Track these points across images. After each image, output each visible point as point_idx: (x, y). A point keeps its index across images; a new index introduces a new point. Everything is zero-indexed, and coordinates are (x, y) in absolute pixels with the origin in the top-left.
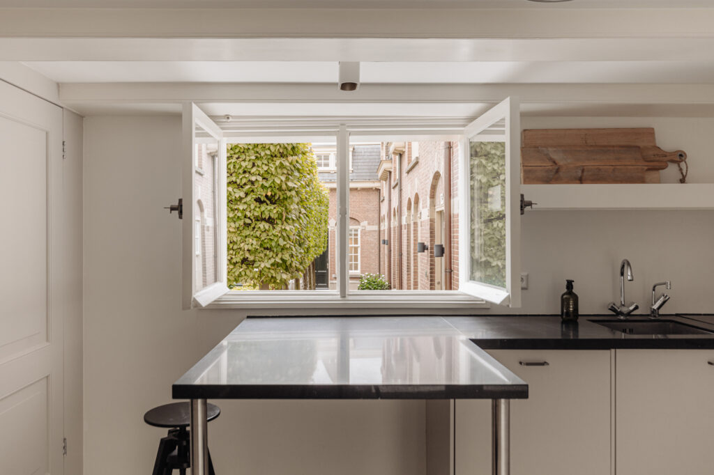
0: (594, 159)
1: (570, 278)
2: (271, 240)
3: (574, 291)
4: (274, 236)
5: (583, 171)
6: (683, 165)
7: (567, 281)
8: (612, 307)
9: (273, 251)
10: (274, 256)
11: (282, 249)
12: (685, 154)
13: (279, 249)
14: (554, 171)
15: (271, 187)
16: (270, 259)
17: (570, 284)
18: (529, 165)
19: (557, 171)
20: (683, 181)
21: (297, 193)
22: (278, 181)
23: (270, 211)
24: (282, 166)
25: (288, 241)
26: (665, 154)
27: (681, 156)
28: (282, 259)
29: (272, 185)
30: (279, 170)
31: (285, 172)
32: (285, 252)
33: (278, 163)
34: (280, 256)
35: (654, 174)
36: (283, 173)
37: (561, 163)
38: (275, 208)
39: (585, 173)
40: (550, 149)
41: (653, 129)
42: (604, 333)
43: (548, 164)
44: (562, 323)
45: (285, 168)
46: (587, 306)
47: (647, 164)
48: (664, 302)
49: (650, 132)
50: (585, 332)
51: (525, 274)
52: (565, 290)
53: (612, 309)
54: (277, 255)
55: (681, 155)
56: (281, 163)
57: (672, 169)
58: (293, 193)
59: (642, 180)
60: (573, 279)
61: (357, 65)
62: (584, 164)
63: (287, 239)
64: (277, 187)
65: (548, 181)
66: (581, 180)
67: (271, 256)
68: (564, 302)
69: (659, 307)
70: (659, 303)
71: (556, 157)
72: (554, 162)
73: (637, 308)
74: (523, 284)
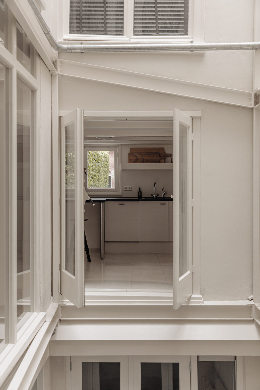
0: (147, 156)
1: (139, 187)
3: (141, 190)
5: (144, 159)
6: (172, 157)
17: (140, 189)
18: (130, 158)
19: (137, 160)
20: (172, 162)
26: (167, 155)
37: (138, 157)
40: (136, 154)
43: (135, 158)
44: (138, 197)
47: (160, 157)
48: (165, 193)
49: (163, 149)
51: (131, 186)
53: (152, 195)
55: (170, 155)
59: (160, 162)
65: (135, 162)
66: (143, 162)
69: (164, 195)
70: (164, 194)
71: (137, 156)
72: (137, 157)
73: (158, 195)
74: (131, 189)
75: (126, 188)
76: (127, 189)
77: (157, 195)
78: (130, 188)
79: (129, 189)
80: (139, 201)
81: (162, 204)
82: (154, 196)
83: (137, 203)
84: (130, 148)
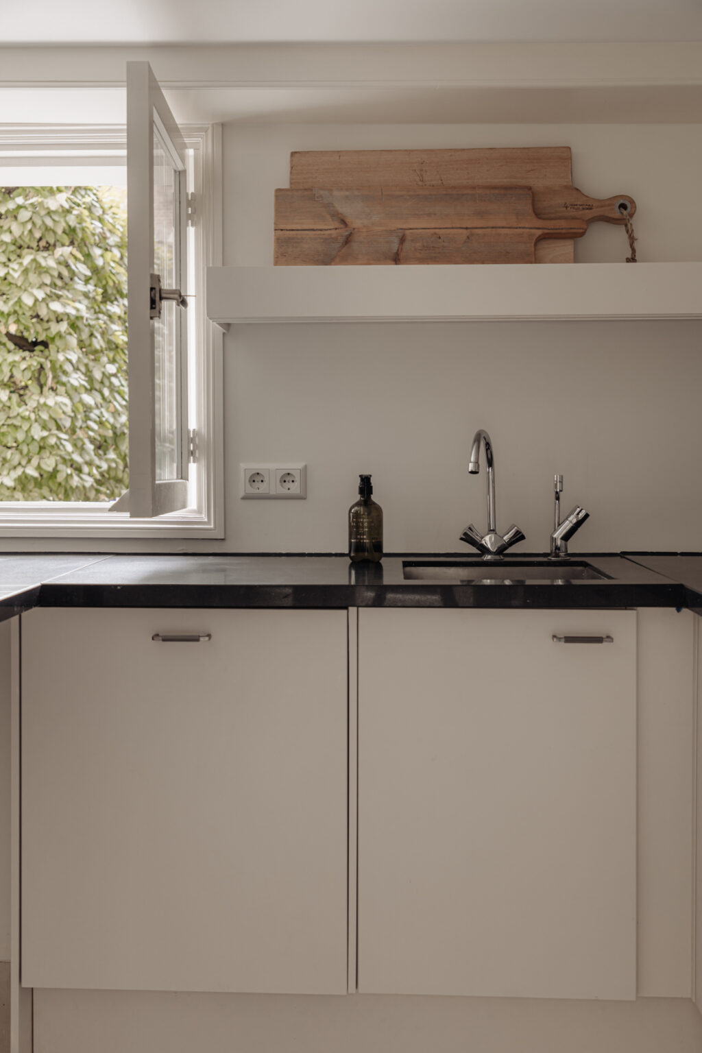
0: (429, 215)
1: (366, 473)
2: (16, 427)
3: (374, 498)
4: (23, 418)
5: (402, 240)
7: (361, 476)
8: (465, 534)
9: (21, 453)
10: (24, 462)
11: (41, 448)
12: (632, 202)
13: (34, 448)
14: (341, 240)
15: (15, 312)
16: (15, 468)
17: (366, 485)
18: (289, 227)
19: (348, 241)
20: (632, 259)
21: (73, 326)
22: (28, 301)
23: (13, 365)
24: (40, 269)
25: (55, 431)
26: (590, 204)
27: (622, 209)
28: (39, 468)
29: (17, 308)
30: (33, 277)
31: (48, 281)
32: (46, 453)
33: (27, 260)
34: (35, 461)
36: (44, 285)
37: (356, 223)
38: (24, 359)
39: (407, 245)
40: (336, 193)
41: (569, 148)
43: (330, 227)
44: (351, 566)
45: (47, 272)
47: (540, 223)
48: (579, 524)
49: (563, 157)
51: (300, 465)
52: (357, 497)
53: (467, 538)
54: (29, 461)
55: (623, 206)
56: (34, 260)
58: (64, 327)
60: (370, 474)
62: (404, 226)
63: (52, 425)
64: (28, 314)
65: (325, 259)
66: (397, 257)
67: (15, 462)
69: (566, 537)
70: (566, 526)
71: (346, 209)
72: (343, 221)
73: (519, 537)
74: (295, 488)
75: (255, 478)
76: (263, 488)
77: (506, 538)
78: (286, 478)
79: (282, 491)
80: (353, 610)
81: (570, 639)
82: (488, 541)
83: (330, 621)
84: (293, 154)
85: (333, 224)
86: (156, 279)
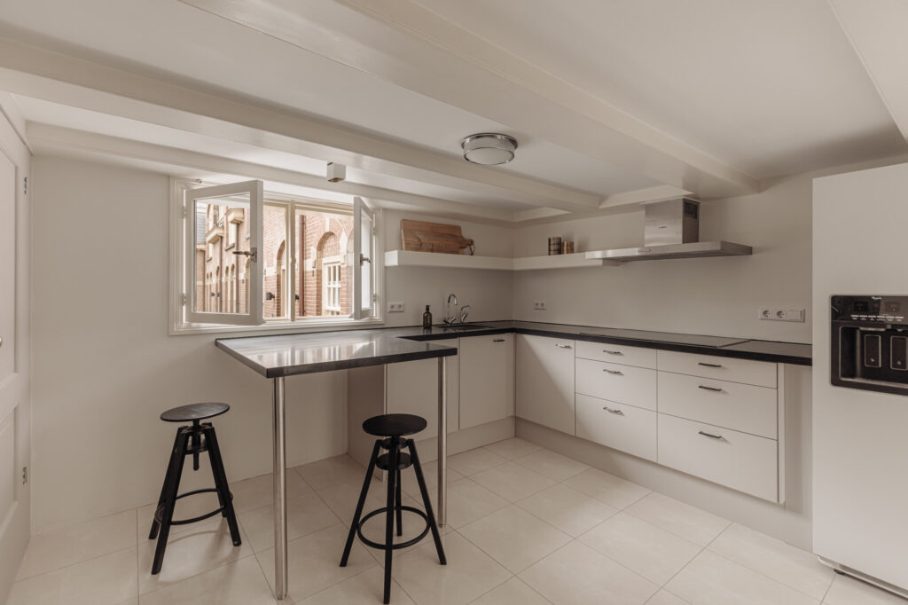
0: (437, 240)
3: (430, 311)
6: (472, 247)
7: (427, 306)
12: (473, 241)
14: (419, 245)
17: (428, 308)
18: (407, 240)
19: (421, 245)
20: (472, 254)
26: (465, 240)
27: (471, 243)
35: (461, 251)
37: (423, 240)
39: (434, 247)
40: (416, 232)
41: (461, 227)
42: (441, 332)
44: (426, 328)
46: (436, 319)
47: (459, 244)
49: (458, 228)
50: (435, 331)
51: (403, 303)
52: (426, 311)
53: (445, 321)
57: (467, 250)
59: (457, 253)
60: (429, 305)
61: (345, 167)
62: (433, 242)
65: (417, 250)
66: (432, 251)
68: (425, 318)
71: (420, 237)
72: (420, 240)
74: (402, 309)
75: (392, 307)
76: (394, 309)
77: (452, 320)
78: (400, 306)
79: (399, 310)
82: (449, 321)
84: (402, 219)
85: (416, 240)
86: (361, 255)
